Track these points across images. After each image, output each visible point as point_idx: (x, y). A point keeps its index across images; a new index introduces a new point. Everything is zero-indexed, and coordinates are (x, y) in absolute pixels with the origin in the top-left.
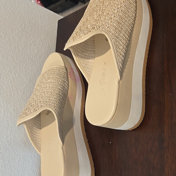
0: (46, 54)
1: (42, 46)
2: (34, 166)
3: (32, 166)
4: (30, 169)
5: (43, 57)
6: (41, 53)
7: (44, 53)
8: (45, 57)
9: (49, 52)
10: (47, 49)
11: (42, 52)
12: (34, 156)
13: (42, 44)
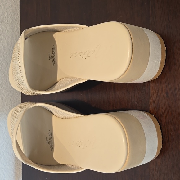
0: (9, 18)
1: (3, 8)
2: (9, 147)
3: (6, 148)
4: (4, 151)
5: (6, 21)
6: (3, 17)
7: (7, 17)
8: (9, 21)
9: (13, 14)
10: (10, 10)
11: (4, 15)
12: (7, 137)
13: (4, 5)
